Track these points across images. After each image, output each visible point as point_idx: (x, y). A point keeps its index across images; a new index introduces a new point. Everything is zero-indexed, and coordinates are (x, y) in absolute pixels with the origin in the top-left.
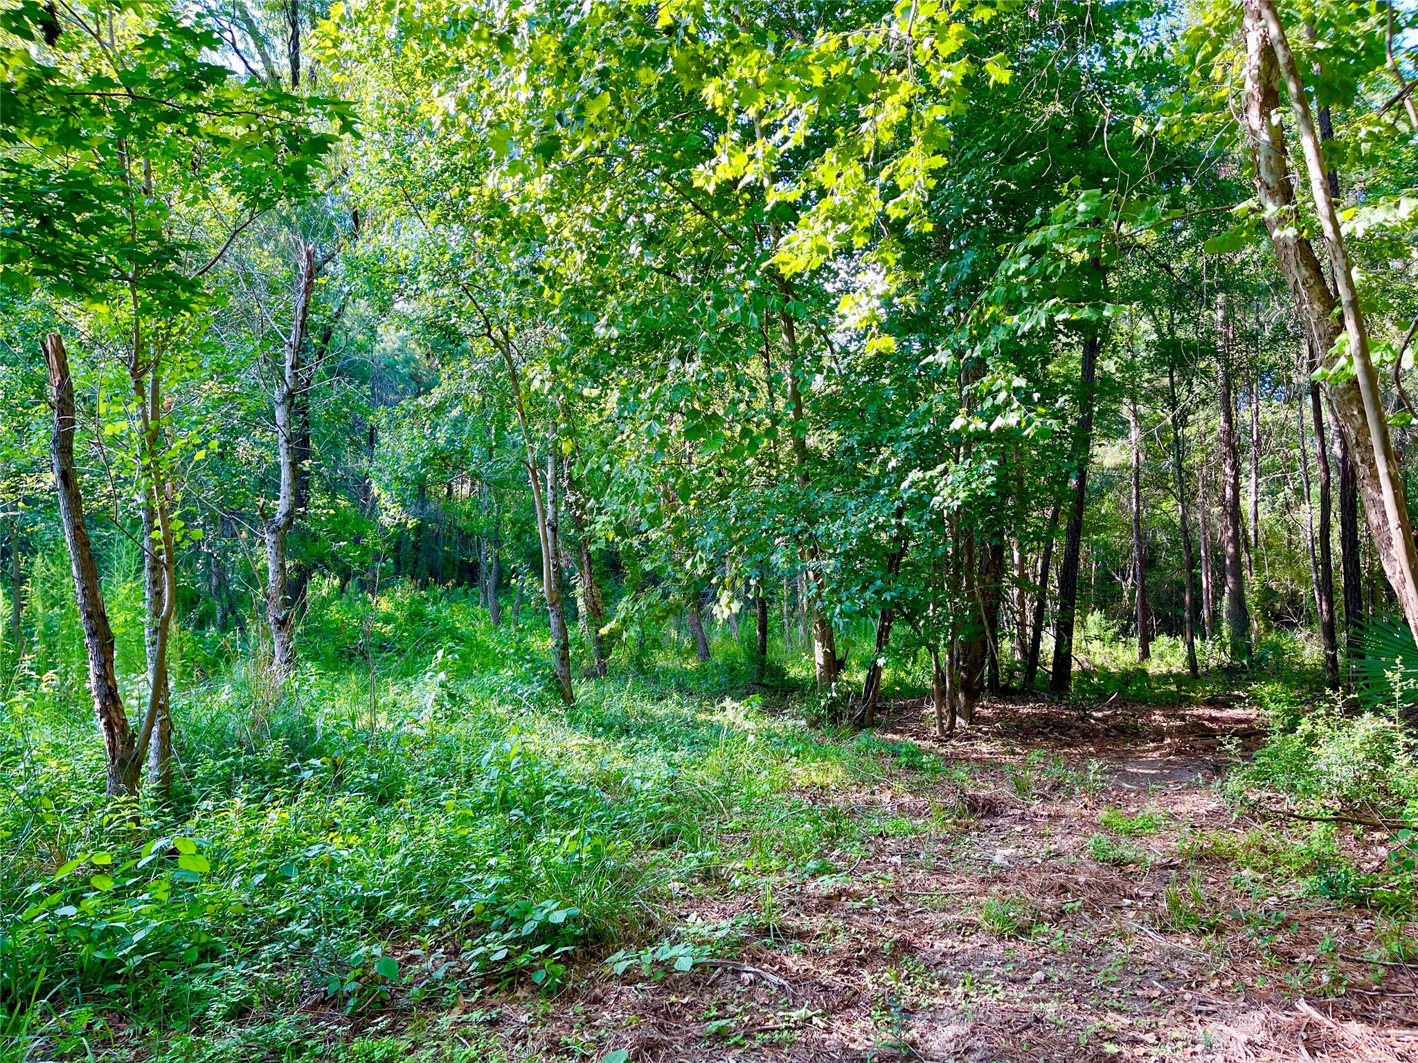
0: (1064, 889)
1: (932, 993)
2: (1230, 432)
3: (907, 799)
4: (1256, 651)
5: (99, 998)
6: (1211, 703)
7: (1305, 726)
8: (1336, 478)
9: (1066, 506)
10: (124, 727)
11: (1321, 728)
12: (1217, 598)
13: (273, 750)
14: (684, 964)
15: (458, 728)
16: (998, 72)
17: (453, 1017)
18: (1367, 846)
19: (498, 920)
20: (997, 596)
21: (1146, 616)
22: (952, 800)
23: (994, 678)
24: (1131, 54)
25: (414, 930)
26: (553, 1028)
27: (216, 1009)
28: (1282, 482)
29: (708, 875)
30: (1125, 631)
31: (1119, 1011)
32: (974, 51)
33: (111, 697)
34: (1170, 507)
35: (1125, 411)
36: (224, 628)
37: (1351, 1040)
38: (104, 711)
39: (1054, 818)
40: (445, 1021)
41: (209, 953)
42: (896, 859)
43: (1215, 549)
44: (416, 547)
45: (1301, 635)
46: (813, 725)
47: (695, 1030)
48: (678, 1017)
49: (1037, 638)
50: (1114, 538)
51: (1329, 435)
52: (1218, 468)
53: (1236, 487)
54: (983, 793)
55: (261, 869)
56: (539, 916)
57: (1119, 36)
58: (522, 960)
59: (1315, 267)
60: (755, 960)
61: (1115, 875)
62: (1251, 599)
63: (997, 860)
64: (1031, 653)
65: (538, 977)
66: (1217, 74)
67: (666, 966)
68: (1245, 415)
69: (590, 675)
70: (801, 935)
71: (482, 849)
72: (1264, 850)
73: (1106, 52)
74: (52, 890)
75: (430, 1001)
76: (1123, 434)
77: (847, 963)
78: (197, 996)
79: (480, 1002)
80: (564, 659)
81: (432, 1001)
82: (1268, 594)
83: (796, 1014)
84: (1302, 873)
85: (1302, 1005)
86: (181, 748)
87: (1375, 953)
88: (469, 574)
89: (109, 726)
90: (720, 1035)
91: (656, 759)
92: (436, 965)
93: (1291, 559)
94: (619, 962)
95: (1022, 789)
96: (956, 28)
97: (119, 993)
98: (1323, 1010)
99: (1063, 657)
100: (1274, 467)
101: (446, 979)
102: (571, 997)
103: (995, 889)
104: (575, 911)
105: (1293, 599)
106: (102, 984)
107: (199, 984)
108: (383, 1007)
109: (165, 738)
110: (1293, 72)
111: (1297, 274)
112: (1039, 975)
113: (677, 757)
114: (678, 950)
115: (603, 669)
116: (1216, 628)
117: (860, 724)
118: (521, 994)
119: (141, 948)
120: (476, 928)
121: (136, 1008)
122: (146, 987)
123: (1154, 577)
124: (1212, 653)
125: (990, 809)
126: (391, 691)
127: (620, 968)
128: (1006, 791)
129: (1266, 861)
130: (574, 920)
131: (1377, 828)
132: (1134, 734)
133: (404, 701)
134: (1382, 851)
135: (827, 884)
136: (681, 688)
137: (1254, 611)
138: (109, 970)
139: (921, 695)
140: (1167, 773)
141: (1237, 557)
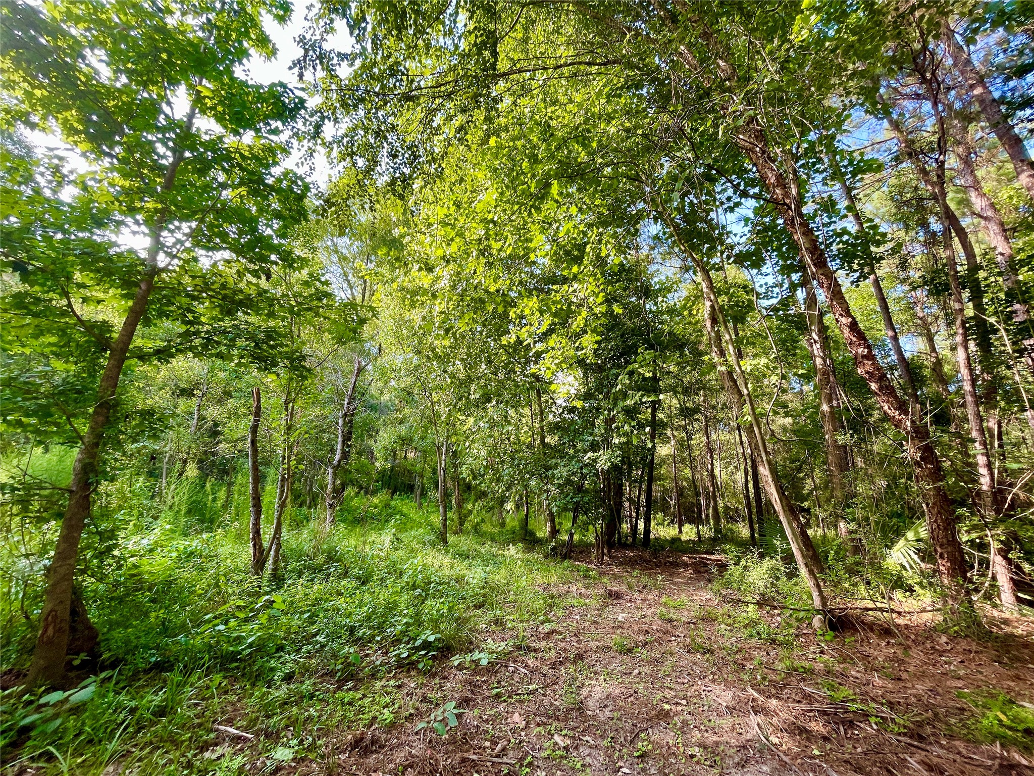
0: (648, 632)
1: (591, 679)
2: (709, 443)
3: (583, 590)
4: (724, 532)
5: (227, 670)
6: (707, 553)
7: (743, 562)
8: (750, 464)
9: (647, 470)
10: (261, 545)
11: (749, 564)
12: (708, 509)
13: (320, 559)
14: (484, 662)
15: (400, 553)
16: (617, 309)
17: (382, 683)
18: (772, 616)
19: (406, 639)
20: (620, 505)
21: (680, 515)
22: (601, 591)
23: (620, 539)
24: (665, 305)
25: (370, 642)
26: (424, 690)
27: (278, 675)
28: (729, 463)
29: (498, 622)
30: (672, 522)
31: (671, 689)
32: (608, 301)
33: (257, 532)
34: (687, 472)
35: (669, 433)
36: (310, 507)
37: (772, 708)
38: (253, 539)
39: (643, 600)
40: (378, 685)
41: (281, 648)
42: (578, 617)
43: (705, 489)
44: (390, 477)
45: (741, 525)
46: (546, 557)
47: (487, 693)
48: (480, 687)
49: (636, 523)
50: (668, 484)
51: (746, 445)
52: (704, 457)
53: (712, 465)
54: (615, 589)
55: (309, 611)
56: (424, 637)
57: (660, 299)
58: (414, 658)
59: (735, 381)
60: (515, 661)
61: (669, 626)
62: (721, 510)
63: (620, 618)
64: (634, 528)
65: (420, 666)
66: (694, 312)
67: (476, 662)
68: (714, 437)
69: (455, 533)
70: (535, 650)
71: (402, 606)
72: (729, 616)
73: (656, 304)
74: (215, 618)
75: (373, 675)
76: (668, 442)
77: (554, 664)
78: (272, 670)
79: (394, 677)
80: (445, 525)
81: (374, 676)
82: (727, 508)
83: (531, 687)
84: (745, 627)
85: (750, 690)
86: (284, 556)
87: (780, 666)
88: (410, 488)
89: (254, 545)
90: (498, 696)
91: (479, 569)
92: (377, 659)
93: (735, 495)
94: (456, 660)
95: (630, 587)
96: (602, 294)
97: (237, 668)
98: (759, 692)
99: (647, 531)
100: (726, 458)
101: (381, 665)
102: (434, 676)
103: (618, 631)
104: (439, 636)
105: (737, 510)
106: (231, 663)
107: (273, 663)
108: (352, 677)
109: (277, 552)
110: (721, 312)
111: (728, 384)
112: (636, 671)
113: (488, 569)
114: (482, 655)
115: (461, 531)
116: (708, 522)
117: (565, 557)
118: (412, 673)
119: (250, 646)
120: (397, 642)
121: (243, 675)
122: (250, 665)
123: (683, 500)
124: (707, 531)
125: (617, 596)
126: (373, 537)
127: (456, 663)
128: (624, 588)
129: (730, 621)
130: (438, 640)
131: (775, 608)
132: (675, 565)
133: (378, 541)
134: (779, 619)
135: (547, 627)
136: (493, 540)
137: (722, 515)
138: (233, 657)
139: (590, 545)
140: (690, 581)
141: (714, 492)
